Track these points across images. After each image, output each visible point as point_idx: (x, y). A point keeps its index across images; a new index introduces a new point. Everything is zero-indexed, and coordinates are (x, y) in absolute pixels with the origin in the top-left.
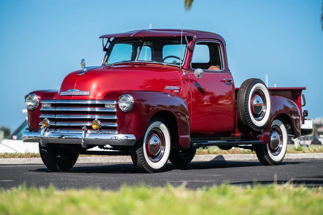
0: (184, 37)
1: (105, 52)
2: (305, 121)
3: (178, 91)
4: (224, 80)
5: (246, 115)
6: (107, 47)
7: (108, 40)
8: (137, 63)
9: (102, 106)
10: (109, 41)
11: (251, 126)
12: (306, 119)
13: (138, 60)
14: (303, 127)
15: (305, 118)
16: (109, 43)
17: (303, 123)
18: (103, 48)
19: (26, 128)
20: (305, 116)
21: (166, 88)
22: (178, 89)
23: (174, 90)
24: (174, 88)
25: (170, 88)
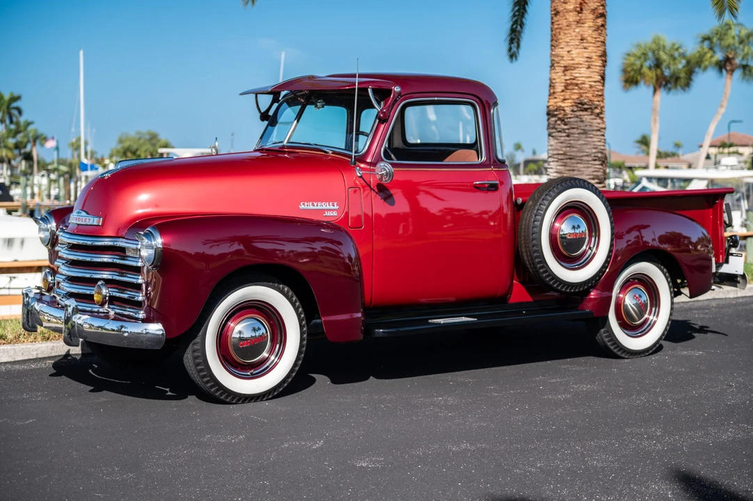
1: (266, 123)
2: (730, 257)
3: (335, 214)
5: (536, 258)
6: (271, 113)
7: (274, 97)
8: (288, 147)
10: (275, 100)
11: (551, 283)
12: (732, 254)
13: (290, 141)
14: (725, 269)
15: (730, 252)
16: (276, 105)
17: (727, 262)
18: (259, 115)
20: (730, 247)
21: (302, 207)
22: (336, 207)
23: (323, 211)
24: (324, 207)
25: (311, 207)
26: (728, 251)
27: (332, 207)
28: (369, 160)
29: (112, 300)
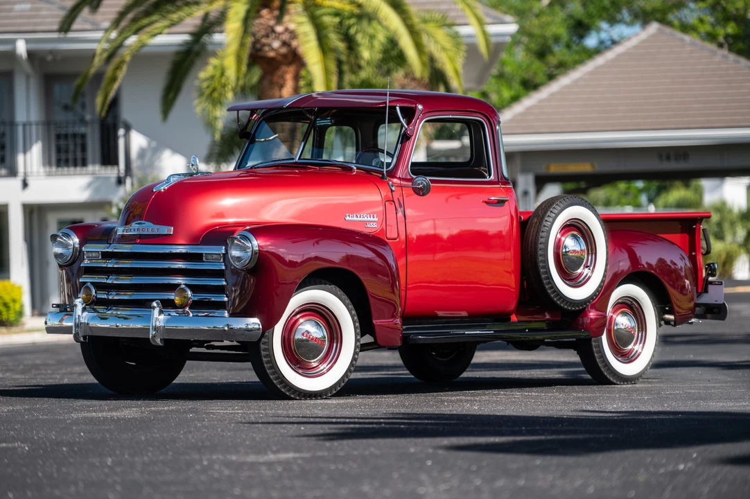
0: (393, 108)
2: (710, 287)
3: (375, 225)
4: (493, 198)
5: (543, 274)
8: (300, 163)
9: (198, 257)
11: (556, 299)
12: (711, 283)
13: (302, 157)
14: (706, 299)
15: (709, 281)
17: (706, 291)
19: (53, 304)
20: (708, 275)
21: (347, 218)
22: (376, 219)
23: (366, 222)
24: (366, 219)
25: (355, 219)
26: (707, 280)
27: (372, 219)
28: (399, 174)
29: (196, 305)
